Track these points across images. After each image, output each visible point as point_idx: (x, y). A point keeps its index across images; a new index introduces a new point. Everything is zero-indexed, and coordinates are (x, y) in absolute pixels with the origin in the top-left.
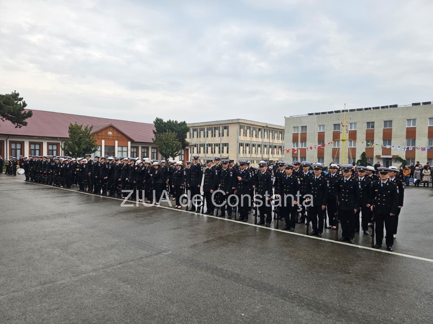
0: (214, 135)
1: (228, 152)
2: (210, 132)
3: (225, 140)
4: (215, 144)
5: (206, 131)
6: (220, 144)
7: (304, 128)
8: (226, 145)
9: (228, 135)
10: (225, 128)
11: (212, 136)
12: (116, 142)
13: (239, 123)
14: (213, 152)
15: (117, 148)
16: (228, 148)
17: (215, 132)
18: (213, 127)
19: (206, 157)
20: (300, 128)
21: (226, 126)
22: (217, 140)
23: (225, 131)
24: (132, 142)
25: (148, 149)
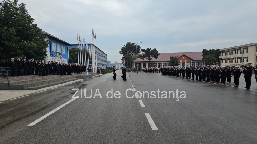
0: (237, 53)
1: (247, 61)
2: (234, 52)
3: (245, 55)
4: (237, 58)
5: (231, 52)
6: (241, 58)
8: (246, 58)
9: (247, 52)
10: (245, 49)
11: (235, 54)
12: (186, 61)
13: (256, 45)
14: (236, 62)
15: (186, 63)
16: (247, 59)
17: (238, 51)
18: (236, 49)
19: (231, 65)
21: (246, 48)
22: (239, 55)
24: (192, 60)
25: (199, 62)
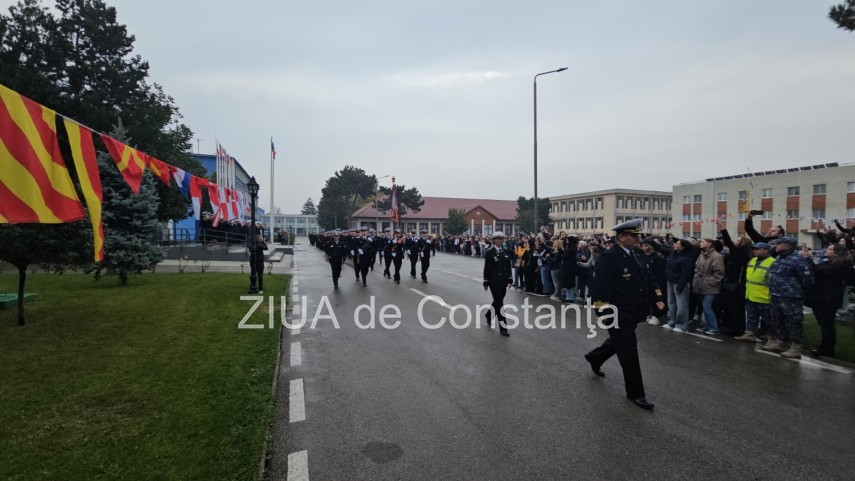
0: (585, 208)
1: (602, 227)
2: (581, 205)
3: (599, 213)
4: (587, 219)
5: (576, 204)
6: (592, 218)
7: (698, 197)
8: (600, 219)
9: (602, 207)
10: (600, 199)
12: (483, 221)
13: (616, 193)
14: (585, 227)
15: (483, 226)
16: (602, 223)
17: (587, 205)
18: (585, 199)
20: (693, 198)
21: (600, 197)
22: (589, 213)
23: (599, 203)
24: (497, 219)
25: (511, 225)
